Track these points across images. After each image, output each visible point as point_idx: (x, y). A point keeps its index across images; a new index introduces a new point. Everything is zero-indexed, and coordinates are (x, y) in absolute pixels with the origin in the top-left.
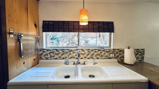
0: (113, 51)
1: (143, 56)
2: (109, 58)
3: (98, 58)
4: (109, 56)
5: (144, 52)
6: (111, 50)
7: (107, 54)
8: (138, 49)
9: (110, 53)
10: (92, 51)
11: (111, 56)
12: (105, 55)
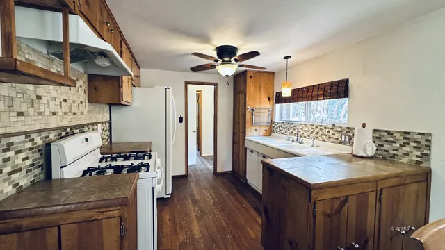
0: (348, 130)
1: (426, 152)
2: (340, 143)
3: (324, 140)
4: (340, 139)
5: (429, 141)
6: (344, 130)
7: (337, 135)
8: (408, 133)
9: (342, 135)
10: (317, 127)
11: (343, 140)
12: (334, 136)
